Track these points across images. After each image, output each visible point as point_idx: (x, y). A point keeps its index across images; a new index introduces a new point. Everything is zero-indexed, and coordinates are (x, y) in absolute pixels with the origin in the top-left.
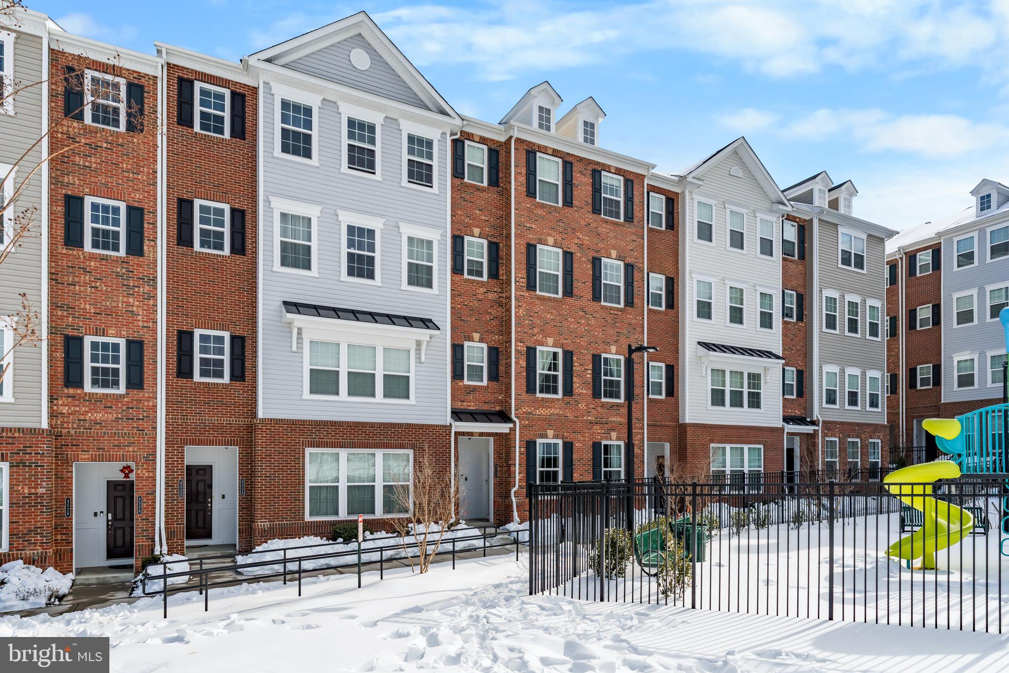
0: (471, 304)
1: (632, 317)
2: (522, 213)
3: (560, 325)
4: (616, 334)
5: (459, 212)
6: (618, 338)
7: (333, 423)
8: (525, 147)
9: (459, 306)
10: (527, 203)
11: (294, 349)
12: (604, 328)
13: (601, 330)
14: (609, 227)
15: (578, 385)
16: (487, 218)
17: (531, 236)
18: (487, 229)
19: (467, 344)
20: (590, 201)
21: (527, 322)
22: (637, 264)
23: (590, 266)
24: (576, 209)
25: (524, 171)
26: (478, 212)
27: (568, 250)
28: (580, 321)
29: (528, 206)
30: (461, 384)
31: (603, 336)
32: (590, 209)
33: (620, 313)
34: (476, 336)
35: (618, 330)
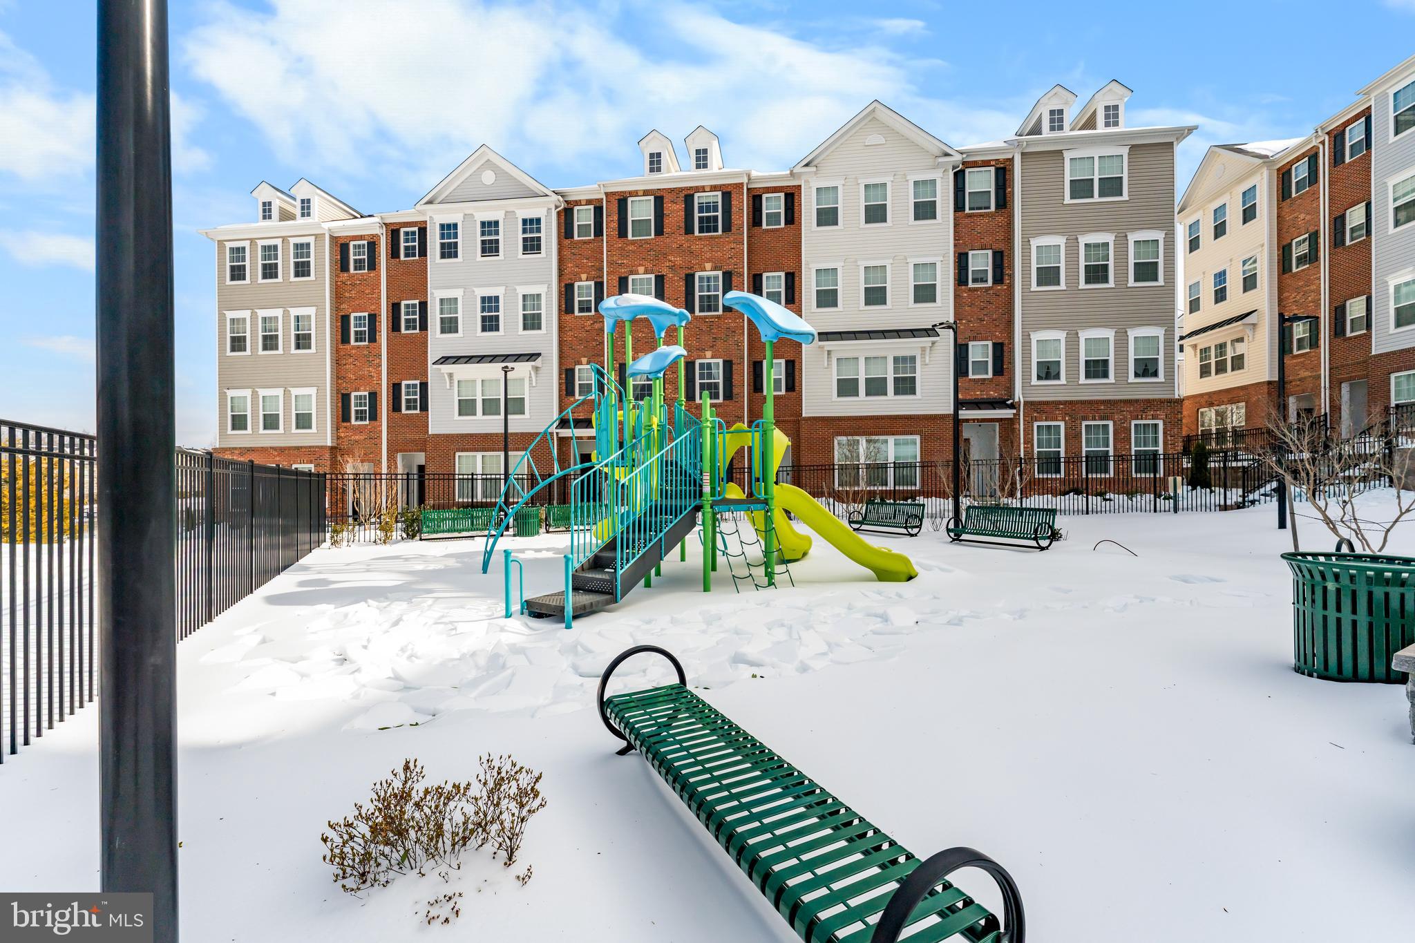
0: (580, 335)
1: (730, 321)
2: (614, 253)
3: (652, 340)
4: (711, 340)
5: (569, 265)
6: (714, 343)
7: (471, 435)
8: (617, 198)
9: (570, 339)
10: (619, 244)
11: (448, 387)
12: (698, 337)
13: (695, 339)
14: (703, 243)
15: (670, 391)
16: (593, 264)
17: (623, 270)
18: (593, 273)
19: (577, 367)
20: (683, 225)
21: (619, 343)
22: (736, 270)
23: (682, 283)
24: (667, 236)
25: (616, 218)
26: (585, 261)
27: (660, 274)
28: (672, 334)
29: (620, 245)
30: (572, 399)
31: (697, 344)
32: (683, 231)
33: (716, 320)
34: (584, 360)
35: (714, 336)
